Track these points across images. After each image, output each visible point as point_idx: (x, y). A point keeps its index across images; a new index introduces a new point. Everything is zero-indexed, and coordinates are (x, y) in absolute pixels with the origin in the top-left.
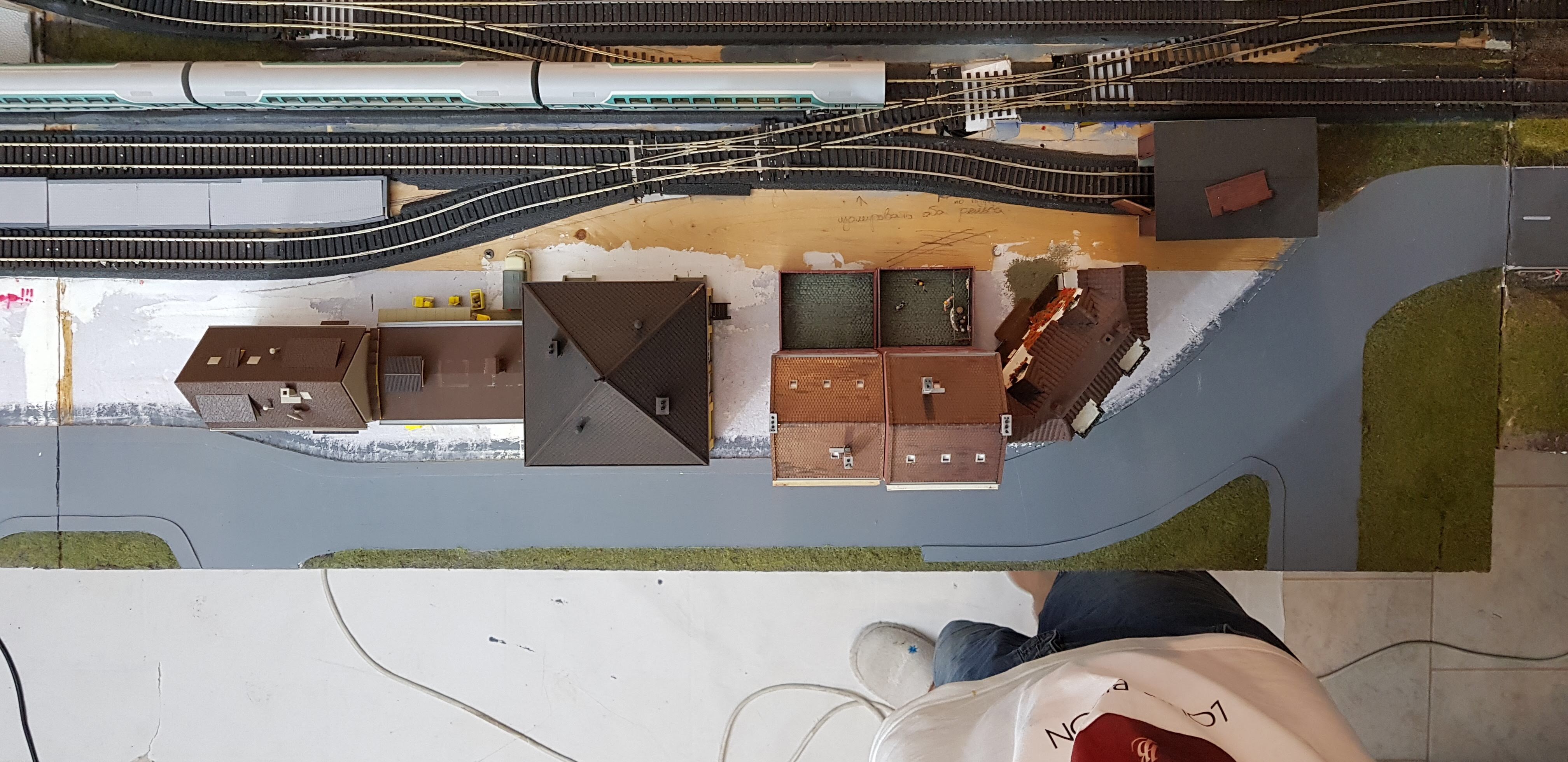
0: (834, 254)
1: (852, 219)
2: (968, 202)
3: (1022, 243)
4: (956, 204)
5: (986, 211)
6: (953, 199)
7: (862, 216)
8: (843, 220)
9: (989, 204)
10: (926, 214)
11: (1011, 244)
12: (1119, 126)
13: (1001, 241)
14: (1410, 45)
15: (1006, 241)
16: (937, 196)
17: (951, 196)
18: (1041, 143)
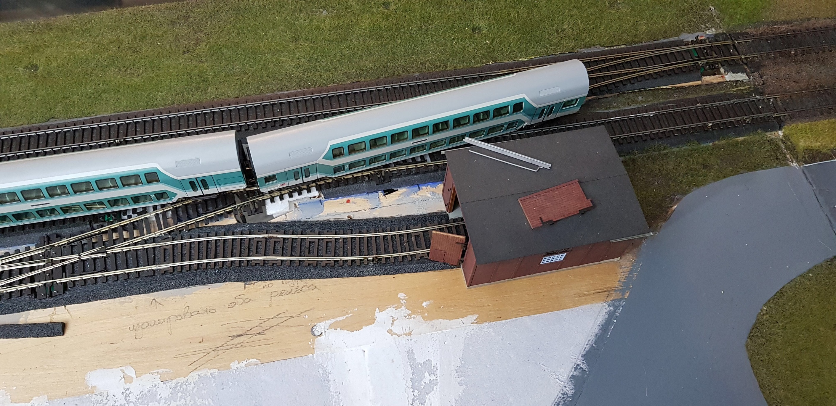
0: (123, 368)
1: (146, 324)
2: (278, 285)
3: (345, 317)
4: (265, 289)
5: (298, 290)
6: (261, 284)
7: (157, 319)
8: (134, 328)
9: (301, 283)
10: (233, 305)
11: (333, 321)
12: (424, 187)
13: (321, 319)
14: (664, 87)
15: (325, 319)
16: (242, 284)
17: (258, 281)
18: (348, 215)
